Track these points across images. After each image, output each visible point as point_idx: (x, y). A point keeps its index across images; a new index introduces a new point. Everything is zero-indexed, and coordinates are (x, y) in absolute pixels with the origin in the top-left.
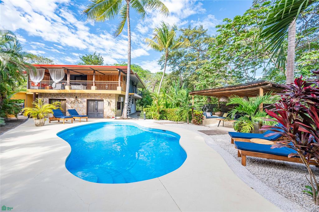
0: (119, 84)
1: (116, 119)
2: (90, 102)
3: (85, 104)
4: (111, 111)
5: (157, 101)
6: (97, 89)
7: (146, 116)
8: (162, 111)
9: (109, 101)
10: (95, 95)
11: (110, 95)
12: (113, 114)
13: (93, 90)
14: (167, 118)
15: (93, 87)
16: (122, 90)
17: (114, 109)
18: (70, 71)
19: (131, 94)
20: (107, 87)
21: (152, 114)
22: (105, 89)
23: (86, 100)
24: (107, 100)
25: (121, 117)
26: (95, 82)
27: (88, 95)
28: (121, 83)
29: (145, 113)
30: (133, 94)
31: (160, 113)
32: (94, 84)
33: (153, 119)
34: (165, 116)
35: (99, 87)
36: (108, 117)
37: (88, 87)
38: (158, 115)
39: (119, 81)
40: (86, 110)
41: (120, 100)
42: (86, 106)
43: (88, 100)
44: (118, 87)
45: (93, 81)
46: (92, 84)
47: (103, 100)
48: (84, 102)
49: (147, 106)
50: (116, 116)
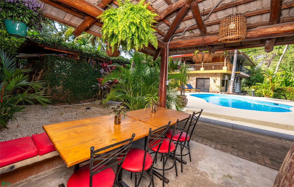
0: (225, 64)
1: (221, 93)
2: (199, 80)
3: (195, 81)
4: (216, 87)
5: (271, 78)
6: (205, 70)
7: (255, 94)
8: (278, 89)
9: (215, 79)
10: (203, 74)
11: (216, 74)
12: (218, 89)
13: (202, 70)
14: (286, 98)
15: (202, 69)
16: (227, 69)
17: (219, 85)
18: (186, 58)
19: (237, 72)
20: (213, 67)
21: (264, 92)
22: (212, 69)
23: (195, 78)
24: (212, 78)
25: (227, 92)
26: (204, 65)
27: (197, 74)
28: (227, 63)
29: (253, 90)
30: (239, 72)
31: (275, 91)
32: (202, 66)
33: (264, 97)
34: (283, 95)
35: (206, 68)
36: (213, 92)
37: (198, 68)
38: (272, 93)
39: (225, 62)
40: (195, 86)
41: (225, 78)
42: (195, 83)
43: (197, 78)
44: (223, 67)
45: (202, 64)
46: (201, 66)
47: (209, 79)
48: (194, 79)
49: (256, 84)
50: (221, 91)
